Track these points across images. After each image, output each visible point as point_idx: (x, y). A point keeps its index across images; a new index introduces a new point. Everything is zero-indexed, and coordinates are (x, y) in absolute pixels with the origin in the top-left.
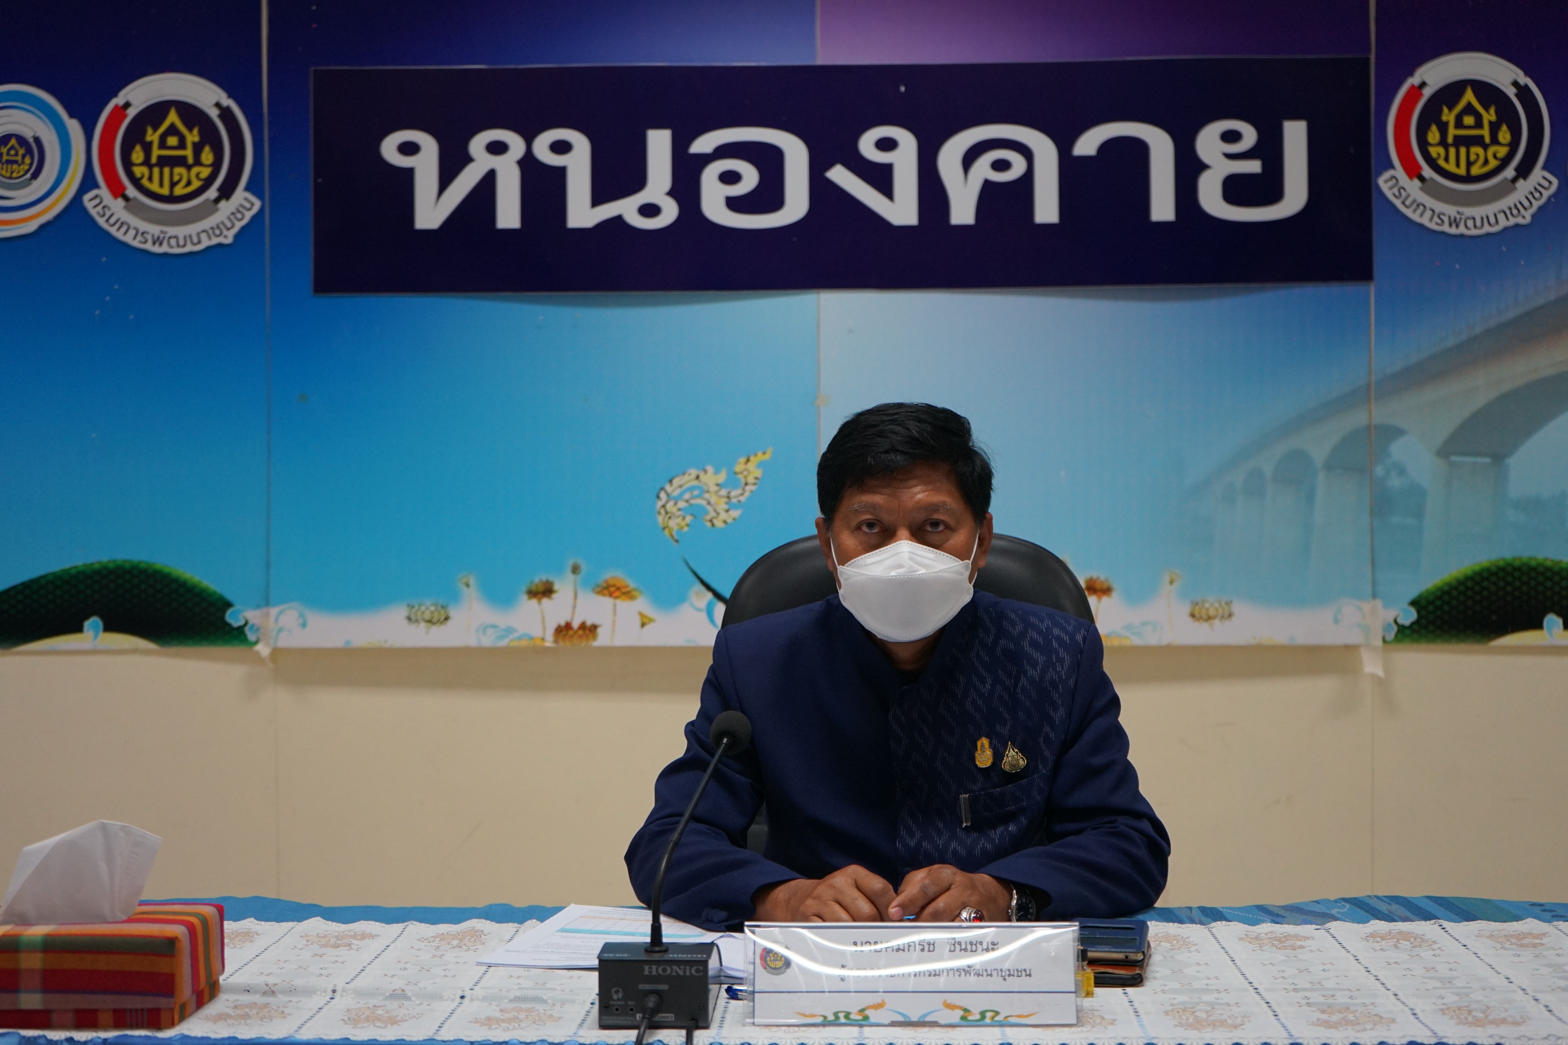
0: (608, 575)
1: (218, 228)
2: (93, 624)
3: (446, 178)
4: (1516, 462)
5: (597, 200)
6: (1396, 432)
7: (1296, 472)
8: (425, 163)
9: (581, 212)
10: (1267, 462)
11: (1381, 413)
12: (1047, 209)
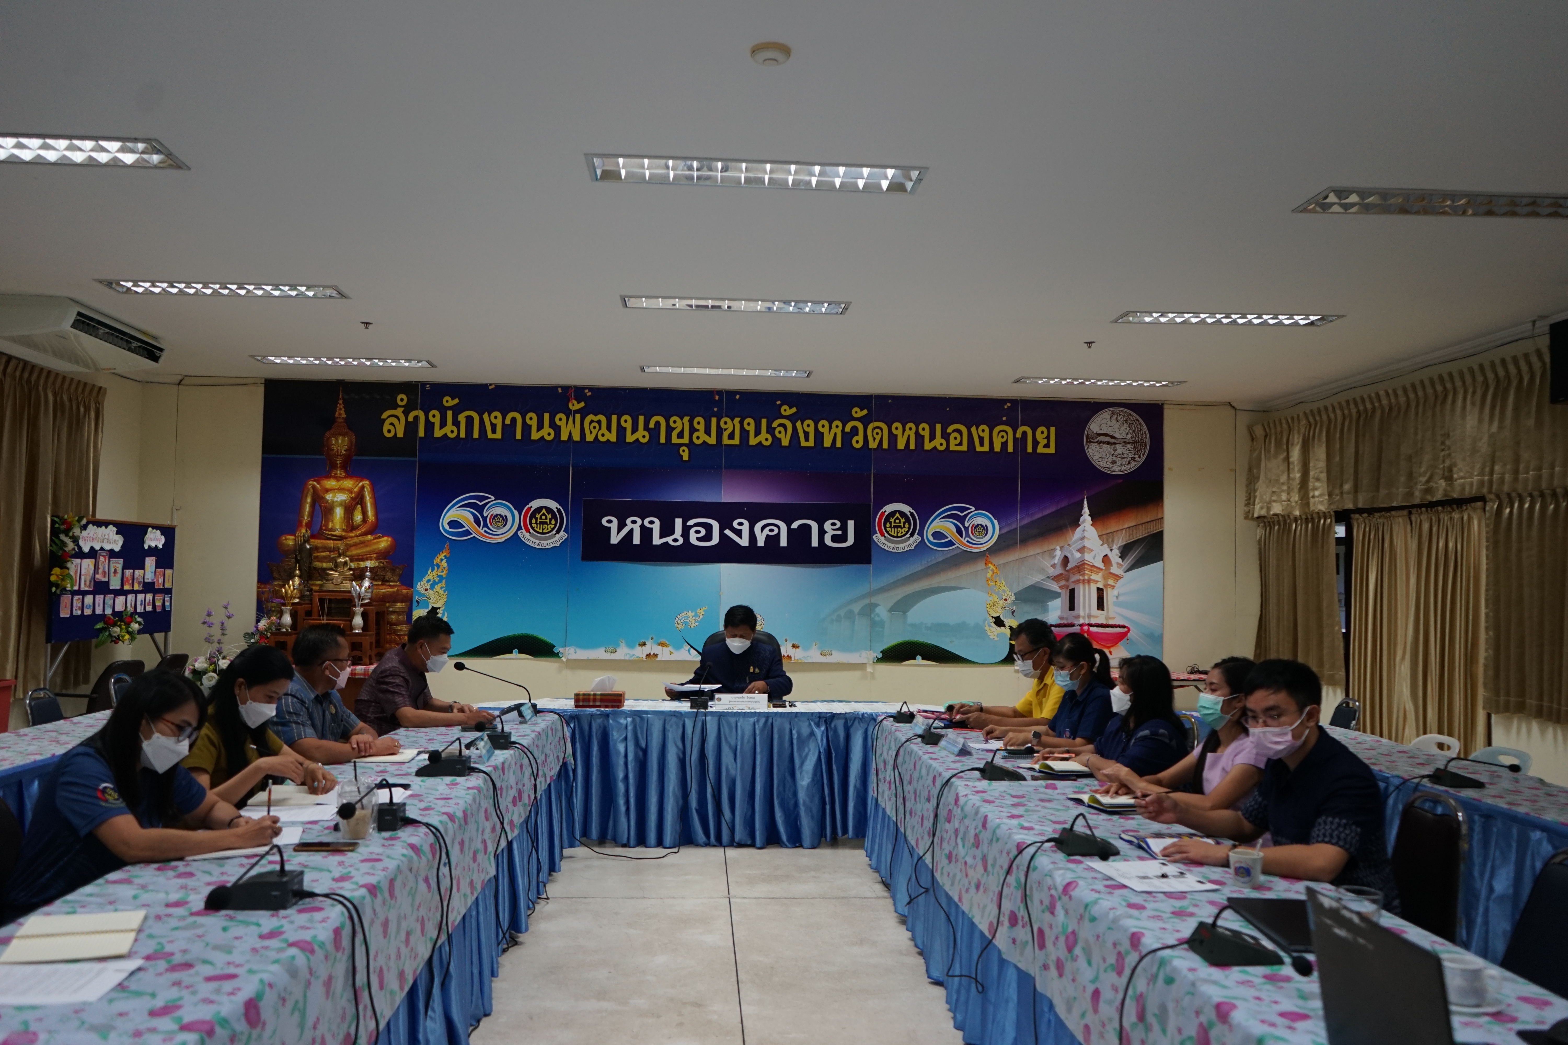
0: (662, 640)
1: (556, 542)
2: (515, 651)
3: (619, 530)
4: (909, 614)
5: (661, 537)
6: (876, 605)
7: (850, 616)
8: (614, 526)
9: (657, 540)
10: (842, 613)
11: (873, 600)
12: (783, 543)
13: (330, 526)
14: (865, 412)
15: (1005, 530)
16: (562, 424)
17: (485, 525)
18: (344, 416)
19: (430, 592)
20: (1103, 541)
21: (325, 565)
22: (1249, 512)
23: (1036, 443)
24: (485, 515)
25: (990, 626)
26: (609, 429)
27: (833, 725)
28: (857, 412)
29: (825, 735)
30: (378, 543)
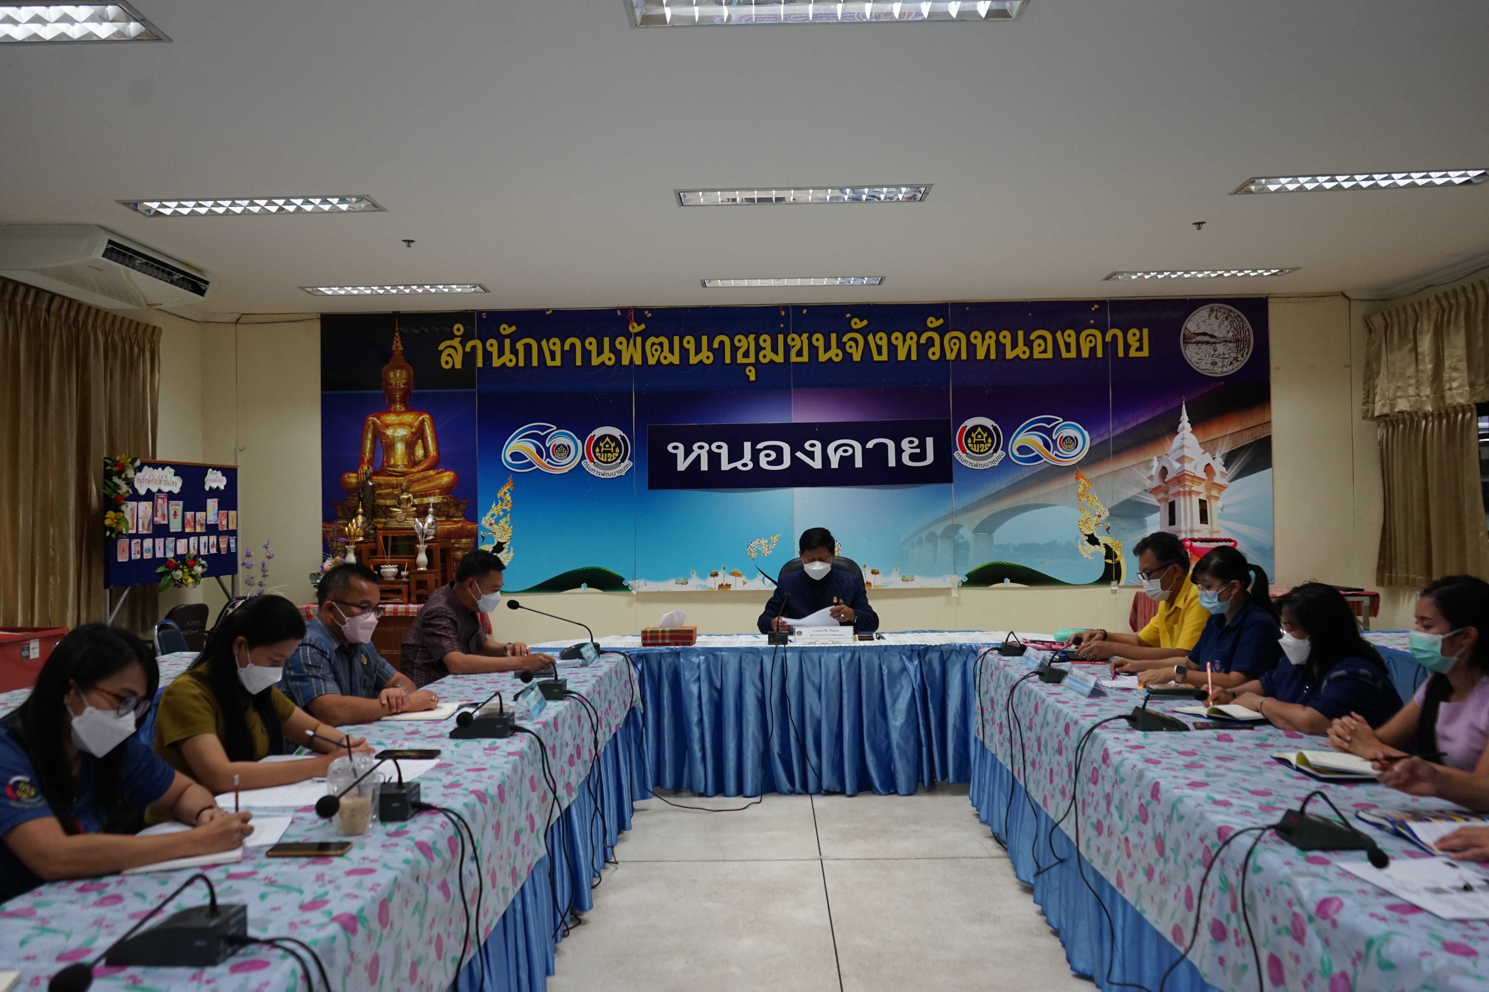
0: (734, 570)
1: (621, 471)
2: (584, 585)
3: (686, 456)
4: (995, 534)
5: (729, 462)
6: (961, 526)
7: (932, 538)
8: (680, 452)
9: (725, 466)
10: (923, 535)
11: (956, 521)
12: (859, 463)
13: (392, 462)
14: (941, 321)
15: (1096, 442)
16: (623, 348)
17: (548, 456)
18: (401, 348)
19: (495, 526)
20: (1205, 449)
21: (388, 502)
22: (1368, 411)
23: (1127, 347)
24: (548, 446)
25: (1083, 544)
26: (671, 351)
27: (927, 659)
28: (933, 322)
29: (918, 670)
30: (440, 478)
